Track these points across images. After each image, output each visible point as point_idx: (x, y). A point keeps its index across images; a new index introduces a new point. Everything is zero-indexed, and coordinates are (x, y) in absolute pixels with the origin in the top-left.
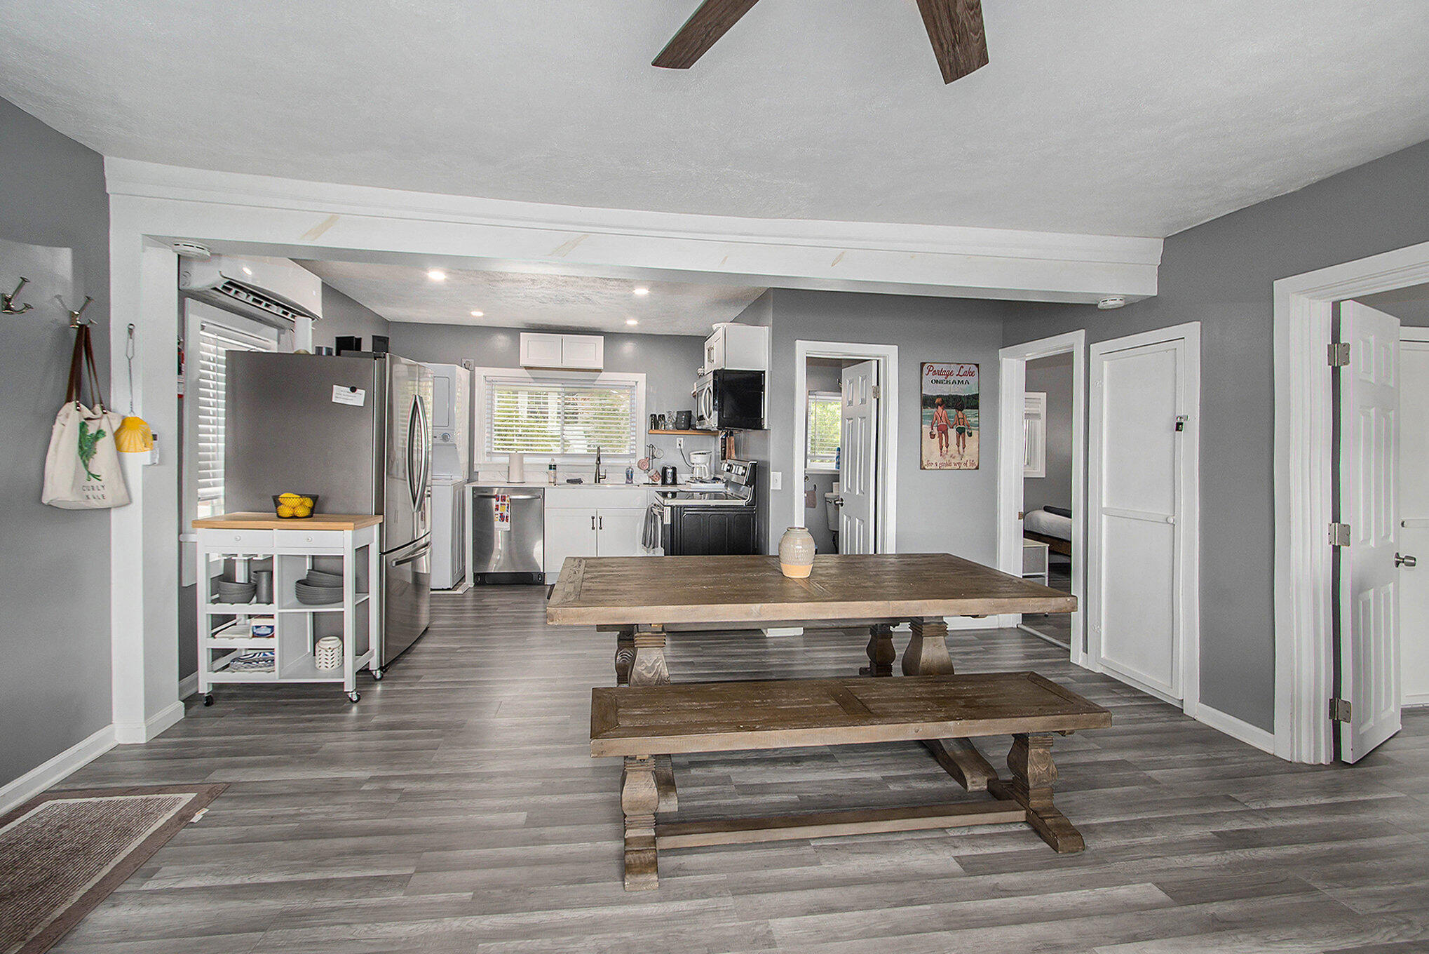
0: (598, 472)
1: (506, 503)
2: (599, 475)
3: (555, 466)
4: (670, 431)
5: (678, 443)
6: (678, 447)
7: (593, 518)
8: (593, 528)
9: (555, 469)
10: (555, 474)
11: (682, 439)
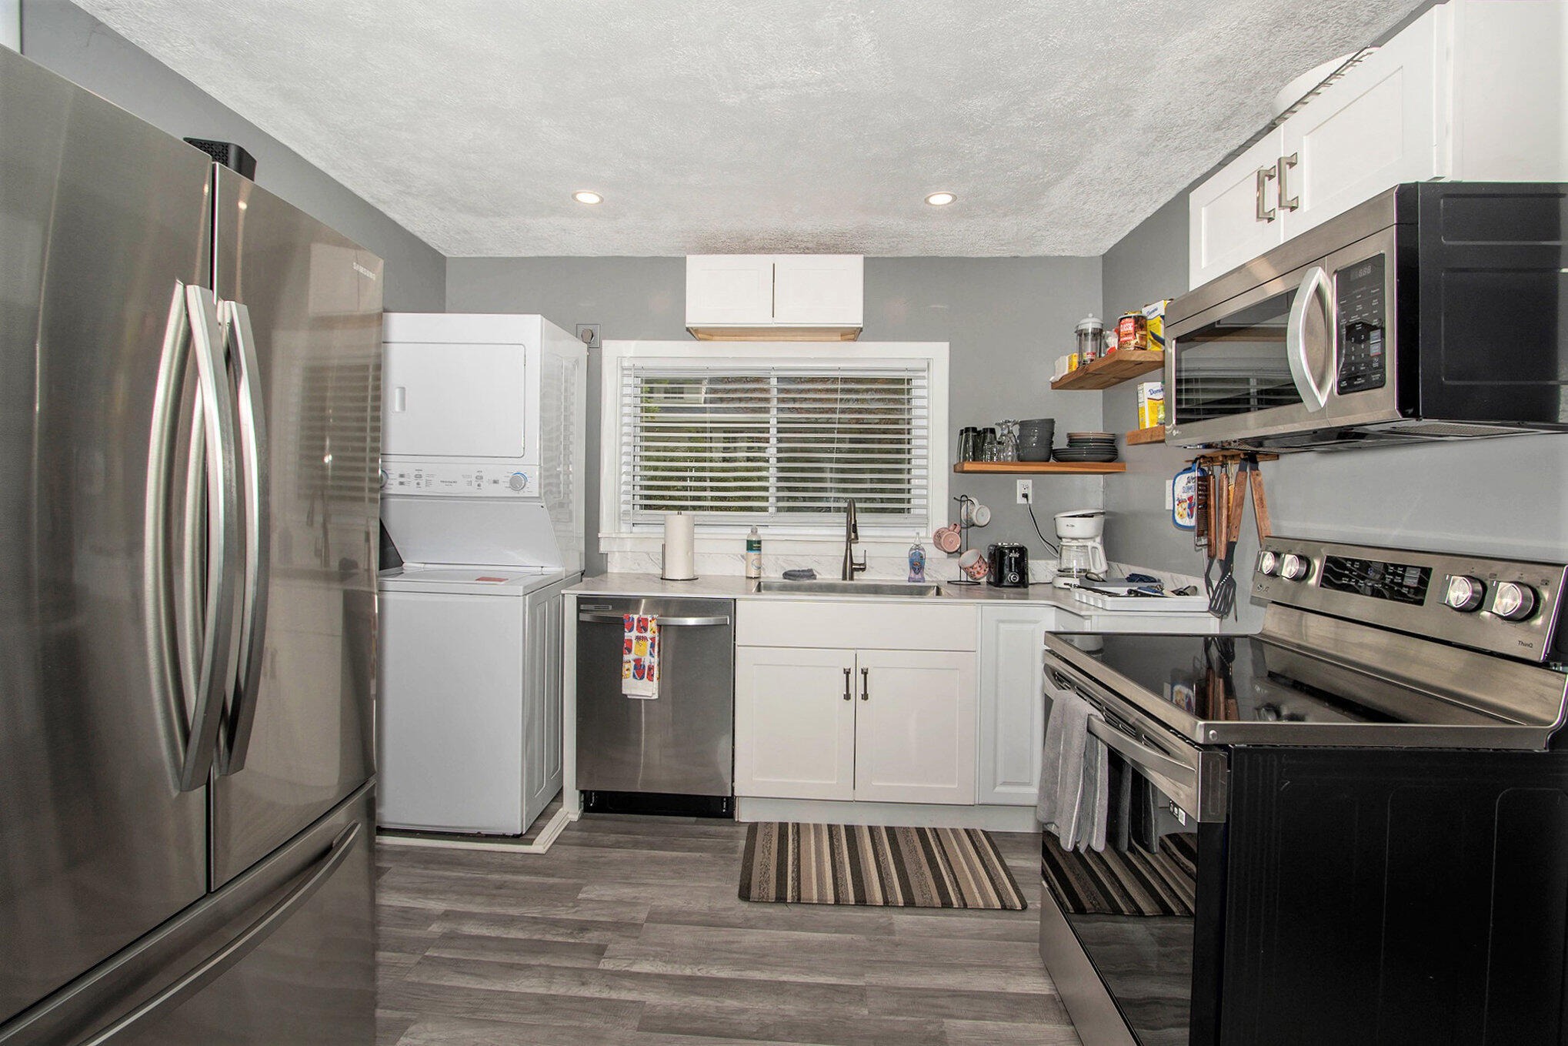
0: (849, 556)
1: (649, 634)
2: (852, 563)
3: (759, 542)
4: (1006, 463)
5: (1020, 492)
6: (1021, 500)
7: (847, 673)
8: (847, 697)
9: (759, 549)
10: (760, 560)
11: (1029, 482)
